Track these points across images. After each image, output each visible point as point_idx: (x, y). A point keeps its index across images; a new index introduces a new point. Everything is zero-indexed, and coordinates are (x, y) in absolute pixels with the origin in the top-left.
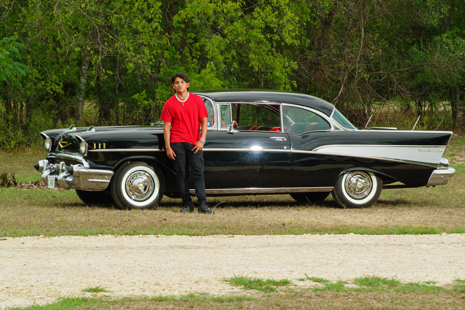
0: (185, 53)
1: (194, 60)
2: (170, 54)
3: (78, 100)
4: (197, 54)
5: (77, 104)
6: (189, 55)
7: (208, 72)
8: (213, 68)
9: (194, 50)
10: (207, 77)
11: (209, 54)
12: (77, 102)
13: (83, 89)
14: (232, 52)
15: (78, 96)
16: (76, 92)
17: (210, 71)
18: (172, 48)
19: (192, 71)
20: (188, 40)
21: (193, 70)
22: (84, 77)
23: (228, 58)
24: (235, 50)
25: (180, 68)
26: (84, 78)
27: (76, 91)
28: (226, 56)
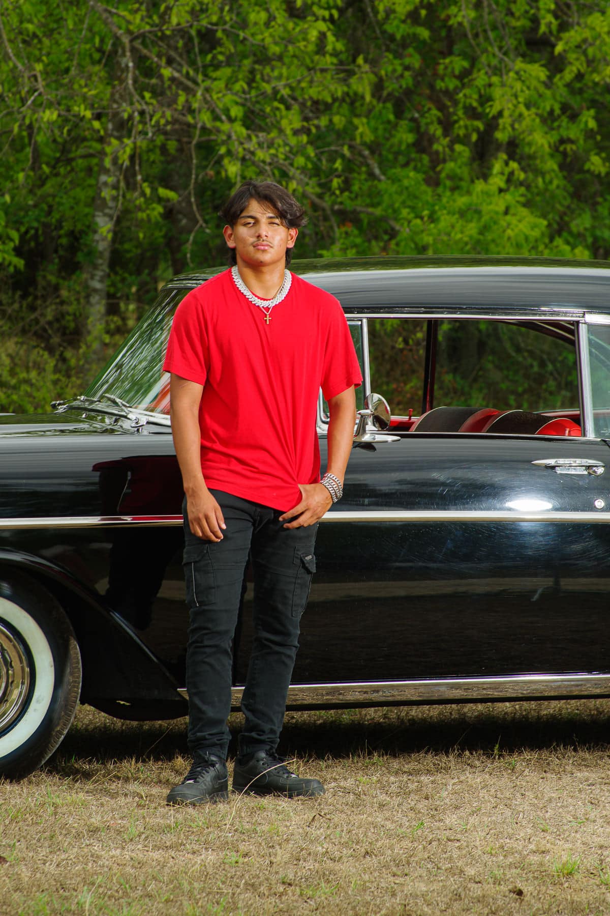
0: (427, 124)
1: (458, 147)
2: (375, 130)
3: (86, 286)
4: (470, 129)
5: (82, 301)
6: (439, 132)
7: (494, 189)
8: (516, 173)
9: (460, 113)
10: (491, 207)
11: (501, 127)
12: (83, 294)
13: (101, 253)
14: (584, 119)
15: (85, 276)
16: (79, 263)
17: (503, 185)
18: (384, 108)
19: (445, 187)
20: (443, 80)
21: (448, 183)
22: (107, 211)
23: (571, 141)
24: (592, 112)
25: (408, 177)
26: (105, 215)
27: (80, 257)
28: (564, 133)
